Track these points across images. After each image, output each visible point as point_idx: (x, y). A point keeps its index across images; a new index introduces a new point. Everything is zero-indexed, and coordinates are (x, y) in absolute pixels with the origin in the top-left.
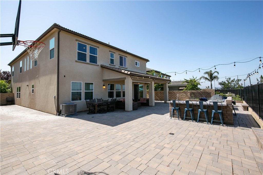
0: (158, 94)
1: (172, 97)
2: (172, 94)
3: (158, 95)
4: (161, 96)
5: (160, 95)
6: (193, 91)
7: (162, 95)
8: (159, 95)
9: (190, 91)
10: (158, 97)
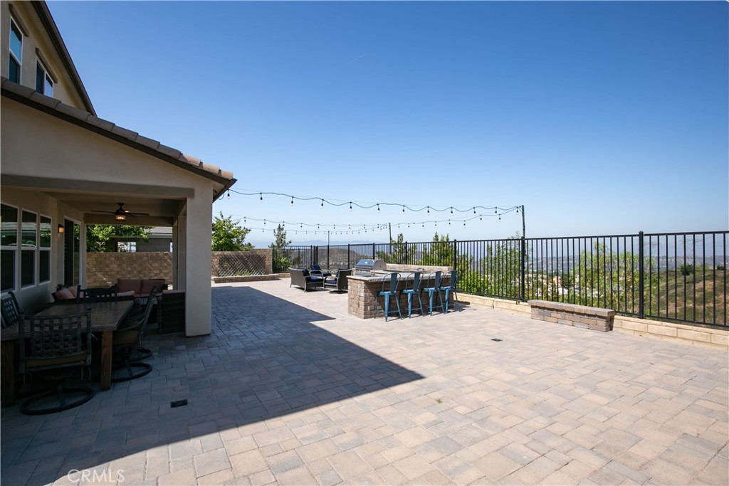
0: (107, 262)
1: (165, 271)
2: (166, 261)
3: (107, 266)
4: (119, 269)
5: (116, 266)
6: (226, 253)
7: (124, 266)
8: (111, 266)
9: (220, 253)
10: (106, 274)
